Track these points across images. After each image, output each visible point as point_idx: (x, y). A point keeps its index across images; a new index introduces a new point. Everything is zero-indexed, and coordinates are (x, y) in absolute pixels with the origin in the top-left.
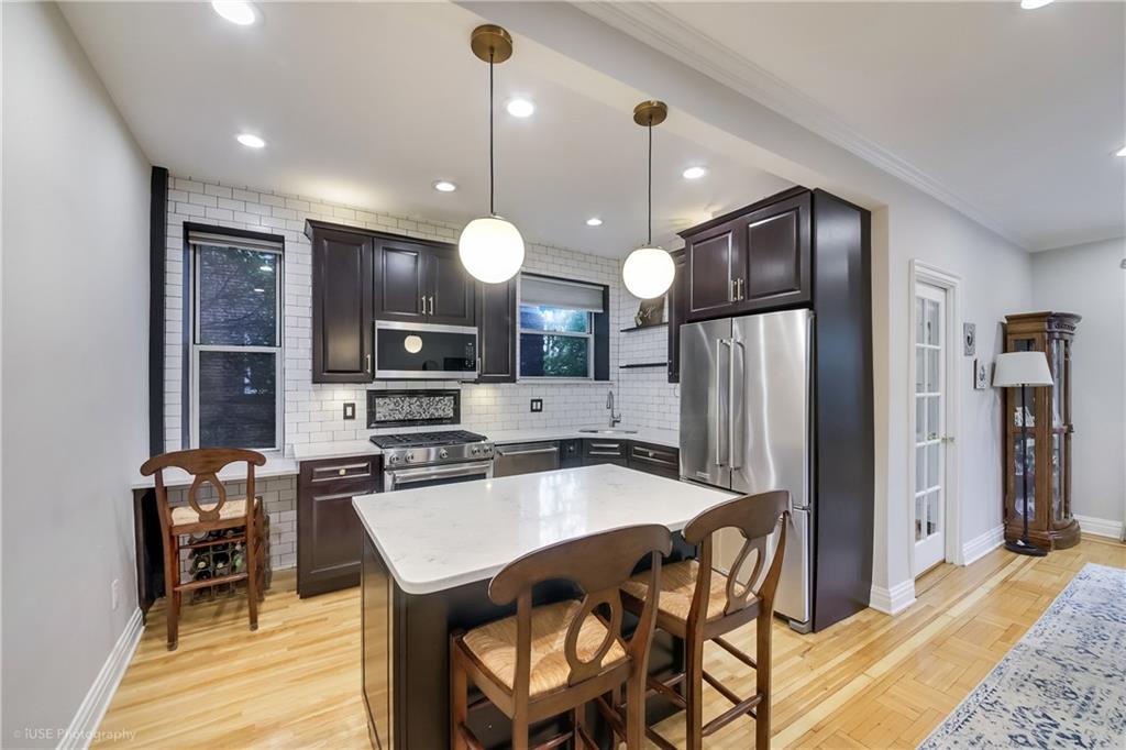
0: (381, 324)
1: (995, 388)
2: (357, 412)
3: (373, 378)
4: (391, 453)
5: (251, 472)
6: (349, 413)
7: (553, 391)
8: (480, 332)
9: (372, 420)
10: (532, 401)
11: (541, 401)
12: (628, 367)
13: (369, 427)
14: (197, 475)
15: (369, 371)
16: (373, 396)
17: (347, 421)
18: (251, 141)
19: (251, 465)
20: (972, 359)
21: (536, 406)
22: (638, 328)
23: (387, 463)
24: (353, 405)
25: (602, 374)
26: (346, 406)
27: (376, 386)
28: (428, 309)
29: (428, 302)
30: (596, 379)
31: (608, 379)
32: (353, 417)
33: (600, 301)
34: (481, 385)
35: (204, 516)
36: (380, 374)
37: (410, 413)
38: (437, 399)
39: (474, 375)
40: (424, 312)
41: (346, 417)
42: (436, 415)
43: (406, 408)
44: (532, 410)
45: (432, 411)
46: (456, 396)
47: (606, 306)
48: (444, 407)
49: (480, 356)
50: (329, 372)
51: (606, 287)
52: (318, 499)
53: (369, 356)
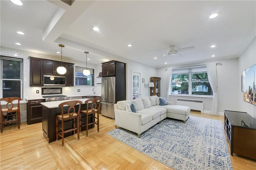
0: (44, 76)
1: (149, 87)
2: (39, 92)
3: (43, 85)
4: (47, 99)
5: (19, 102)
6: (38, 92)
7: (82, 88)
8: (66, 77)
9: (43, 93)
10: (78, 90)
11: (80, 90)
12: (98, 84)
13: (42, 95)
14: (8, 102)
15: (42, 84)
16: (43, 89)
17: (37, 94)
18: (18, 44)
19: (19, 100)
20: (144, 83)
21: (79, 91)
22: (99, 77)
23: (46, 100)
24: (38, 91)
25: (93, 85)
26: (37, 91)
27: (43, 87)
28: (55, 73)
29: (55, 72)
30: (92, 86)
31: (94, 86)
32: (38, 93)
33: (93, 72)
34: (67, 87)
35: (9, 109)
36: (44, 85)
37: (51, 92)
38: (57, 89)
39: (65, 85)
40: (54, 74)
41: (37, 93)
42: (57, 92)
43: (50, 91)
44: (78, 91)
45: (56, 92)
46: (61, 89)
47: (94, 73)
48: (59, 91)
49: (66, 81)
50: (33, 84)
51: (94, 69)
52: (32, 107)
53: (42, 82)
